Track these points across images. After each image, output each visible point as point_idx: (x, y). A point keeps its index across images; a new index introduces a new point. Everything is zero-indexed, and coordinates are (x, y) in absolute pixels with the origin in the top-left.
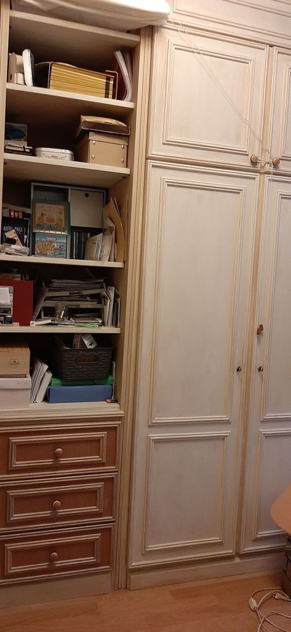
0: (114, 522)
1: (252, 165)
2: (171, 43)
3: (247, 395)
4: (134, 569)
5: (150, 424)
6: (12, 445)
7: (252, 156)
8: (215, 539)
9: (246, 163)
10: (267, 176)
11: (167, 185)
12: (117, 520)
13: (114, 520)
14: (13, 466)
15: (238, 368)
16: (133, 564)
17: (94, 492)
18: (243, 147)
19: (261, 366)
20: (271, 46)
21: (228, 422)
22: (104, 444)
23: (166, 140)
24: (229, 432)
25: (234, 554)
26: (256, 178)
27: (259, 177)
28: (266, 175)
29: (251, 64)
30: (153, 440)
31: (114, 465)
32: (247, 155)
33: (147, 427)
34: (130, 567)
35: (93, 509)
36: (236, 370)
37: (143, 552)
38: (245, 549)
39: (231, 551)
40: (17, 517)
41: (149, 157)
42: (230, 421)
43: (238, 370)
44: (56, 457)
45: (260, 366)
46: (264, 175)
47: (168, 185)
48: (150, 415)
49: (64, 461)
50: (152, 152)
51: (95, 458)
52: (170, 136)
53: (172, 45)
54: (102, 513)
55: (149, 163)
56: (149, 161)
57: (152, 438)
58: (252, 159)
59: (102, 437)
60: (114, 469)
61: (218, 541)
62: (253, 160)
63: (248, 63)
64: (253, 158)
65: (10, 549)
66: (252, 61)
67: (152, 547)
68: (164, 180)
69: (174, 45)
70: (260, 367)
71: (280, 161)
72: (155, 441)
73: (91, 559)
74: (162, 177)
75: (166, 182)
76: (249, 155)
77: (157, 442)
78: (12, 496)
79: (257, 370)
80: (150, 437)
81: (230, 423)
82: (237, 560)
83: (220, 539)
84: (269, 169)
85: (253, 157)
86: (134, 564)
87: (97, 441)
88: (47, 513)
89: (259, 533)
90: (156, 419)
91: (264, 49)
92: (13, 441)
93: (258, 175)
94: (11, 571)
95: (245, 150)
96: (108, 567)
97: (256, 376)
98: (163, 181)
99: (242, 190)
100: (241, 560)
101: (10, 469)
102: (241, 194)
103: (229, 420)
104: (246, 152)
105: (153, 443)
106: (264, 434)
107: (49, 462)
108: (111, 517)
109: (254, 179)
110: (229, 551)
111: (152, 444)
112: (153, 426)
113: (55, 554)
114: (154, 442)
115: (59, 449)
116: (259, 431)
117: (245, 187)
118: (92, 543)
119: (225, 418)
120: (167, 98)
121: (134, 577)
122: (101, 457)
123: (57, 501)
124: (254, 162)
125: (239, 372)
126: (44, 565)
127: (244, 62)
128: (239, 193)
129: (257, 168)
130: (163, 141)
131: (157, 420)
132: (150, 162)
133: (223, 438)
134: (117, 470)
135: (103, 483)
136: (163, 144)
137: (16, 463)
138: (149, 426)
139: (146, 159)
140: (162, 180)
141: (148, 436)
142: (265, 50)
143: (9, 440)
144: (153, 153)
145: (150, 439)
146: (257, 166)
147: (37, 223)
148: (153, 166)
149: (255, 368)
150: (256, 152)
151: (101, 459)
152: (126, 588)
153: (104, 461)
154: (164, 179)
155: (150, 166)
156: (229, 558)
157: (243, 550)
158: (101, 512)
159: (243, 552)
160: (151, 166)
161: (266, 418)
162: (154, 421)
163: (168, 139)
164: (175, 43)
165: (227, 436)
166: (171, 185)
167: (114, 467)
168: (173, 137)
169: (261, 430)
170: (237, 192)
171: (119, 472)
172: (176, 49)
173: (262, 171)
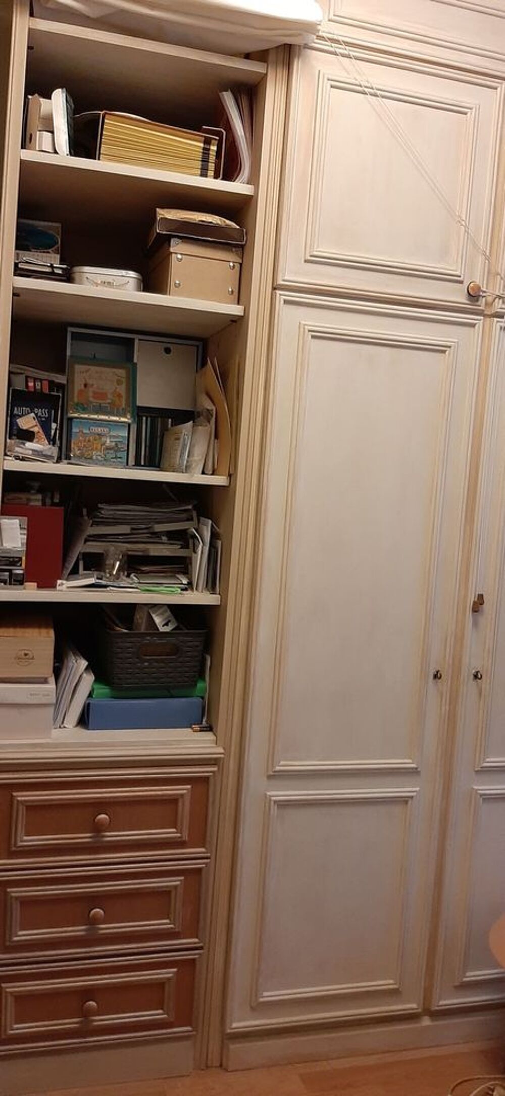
0: (201, 948)
1: (469, 300)
2: (324, 76)
3: (451, 721)
4: (234, 1033)
5: (271, 773)
6: (18, 804)
7: (470, 283)
8: (387, 983)
9: (458, 296)
10: (498, 322)
11: (310, 337)
12: (207, 945)
13: (201, 945)
14: (21, 844)
15: (435, 673)
16: (234, 1025)
17: (165, 894)
18: (454, 269)
19: (479, 669)
21: (414, 772)
22: (185, 808)
23: (312, 254)
24: (418, 789)
25: (420, 1010)
26: (477, 326)
27: (482, 322)
28: (496, 319)
29: (471, 115)
30: (275, 802)
31: (204, 847)
32: (461, 282)
33: (265, 779)
34: (229, 1031)
35: (163, 924)
36: (432, 677)
37: (254, 1004)
38: (441, 1003)
39: (414, 1006)
40: (23, 935)
41: (279, 285)
42: (419, 770)
43: (435, 676)
44: (98, 829)
45: (476, 670)
46: (492, 319)
47: (313, 337)
48: (271, 758)
49: (111, 836)
50: (284, 275)
51: (169, 833)
52: (318, 247)
53: (326, 80)
54: (179, 933)
55: (278, 295)
56: (278, 292)
57: (273, 799)
58: (470, 290)
59: (182, 795)
60: (204, 853)
61: (391, 987)
62: (471, 292)
63: (466, 114)
64: (473, 288)
65: (11, 993)
66: (474, 110)
67: (269, 995)
68: (306, 327)
69: (329, 80)
70: (477, 672)
72: (279, 803)
73: (157, 1014)
74: (303, 322)
75: (309, 331)
76: (465, 282)
77: (284, 805)
78: (17, 898)
79: (472, 677)
80: (270, 796)
81: (419, 773)
82: (426, 1022)
83: (395, 984)
84: (501, 308)
85: (472, 285)
86: (237, 1025)
87: (173, 801)
88: (78, 930)
89: (468, 974)
90: (282, 763)
91: (496, 88)
92: (19, 799)
93: (480, 320)
94: (12, 1032)
95: (458, 273)
96: (189, 1028)
97: (469, 688)
98: (304, 329)
99: (450, 347)
100: (433, 1020)
101: (14, 849)
102: (447, 353)
103: (416, 769)
104: (460, 277)
105: (276, 807)
106: (481, 795)
107: (84, 837)
108: (196, 940)
109: (473, 325)
110: (412, 1006)
111: (274, 810)
112: (276, 776)
113: (92, 1003)
114: (278, 805)
115: (103, 816)
116: (473, 789)
117: (456, 340)
118: (160, 985)
119: (409, 763)
120: (313, 176)
121: (234, 1047)
122: (179, 831)
123: (98, 910)
124: (474, 296)
125: (437, 680)
126: (70, 1023)
127: (460, 111)
128: (444, 352)
129: (480, 306)
130: (305, 257)
131: (284, 765)
132: (280, 295)
133: (404, 801)
134: (209, 854)
135: (182, 878)
136: (306, 261)
137: (26, 838)
138: (270, 777)
139: (274, 289)
140: (302, 326)
141: (266, 794)
142: (499, 89)
143: (12, 796)
144: (286, 278)
145: (270, 800)
146: (479, 303)
147: (76, 400)
148: (286, 302)
149: (467, 673)
150: (478, 278)
151: (179, 835)
152: (221, 1065)
153: (186, 838)
154: (305, 325)
155: (280, 301)
156: (411, 1017)
157: (436, 1005)
158: (177, 930)
159: (437, 1008)
160: (282, 302)
161: (486, 764)
162: (278, 768)
163: (315, 253)
164: (330, 77)
165: (412, 797)
166: (318, 336)
167: (203, 850)
168: (325, 250)
169: (476, 787)
170: (440, 350)
171: (213, 858)
172: (332, 87)
173: (488, 311)
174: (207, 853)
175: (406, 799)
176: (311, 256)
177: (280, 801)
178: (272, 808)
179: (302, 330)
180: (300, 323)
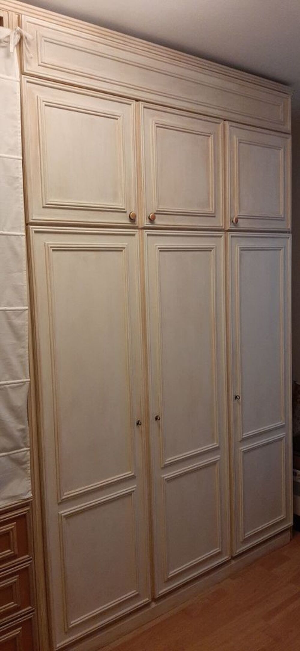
0: (33, 611)
1: (131, 221)
2: (40, 100)
4: (59, 650)
5: (60, 501)
7: (130, 213)
8: (133, 593)
9: (124, 220)
10: (146, 232)
11: (52, 250)
12: (36, 608)
13: (33, 609)
15: (138, 422)
16: (58, 646)
17: (9, 588)
18: (121, 205)
19: (158, 415)
20: (137, 100)
21: (133, 478)
22: (14, 536)
24: (135, 486)
25: (150, 601)
26: (136, 235)
27: (138, 233)
28: (145, 230)
29: (120, 120)
30: (64, 516)
31: (27, 554)
32: (125, 212)
33: (57, 505)
34: (55, 650)
35: (11, 605)
36: (136, 424)
37: (66, 630)
38: (160, 593)
39: (147, 599)
41: (30, 222)
43: (138, 424)
45: (156, 415)
46: (143, 230)
47: (53, 250)
48: (59, 492)
50: (33, 217)
51: (7, 553)
52: (49, 199)
53: (42, 102)
54: (20, 607)
55: (30, 229)
56: (30, 226)
57: (63, 515)
59: (11, 529)
60: (28, 557)
61: (135, 594)
62: (131, 217)
63: (117, 119)
64: (132, 215)
66: (121, 117)
67: (74, 622)
68: (49, 245)
69: (43, 101)
70: (157, 417)
71: (156, 215)
74: (47, 243)
75: (51, 247)
76: (127, 212)
77: (69, 516)
79: (155, 419)
80: (61, 514)
81: (135, 477)
82: (154, 605)
83: (136, 592)
84: (146, 224)
85: (131, 214)
86: (60, 644)
89: (170, 573)
90: (65, 494)
93: (136, 232)
95: (123, 207)
97: (154, 426)
99: (124, 248)
100: (157, 604)
102: (124, 251)
103: (134, 475)
104: (124, 209)
105: (65, 519)
106: (166, 479)
108: (30, 607)
109: (134, 235)
110: (146, 600)
111: (64, 521)
112: (63, 502)
117: (126, 244)
118: (13, 640)
119: (129, 473)
120: (42, 157)
122: (13, 550)
124: (132, 219)
125: (139, 425)
127: (114, 117)
128: (122, 251)
129: (136, 224)
130: (43, 205)
132: (32, 228)
133: (130, 494)
134: (31, 557)
135: (18, 576)
136: (44, 207)
138: (59, 504)
139: (27, 225)
140: (46, 245)
141: (59, 514)
142: (132, 105)
144: (34, 218)
145: (62, 516)
146: (135, 223)
148: (36, 232)
149: (152, 418)
150: (133, 209)
151: (13, 552)
153: (17, 553)
154: (48, 244)
155: (32, 233)
156: (147, 605)
157: (158, 595)
158: (18, 606)
159: (158, 596)
160: (33, 232)
161: (166, 463)
162: (64, 497)
163: (49, 202)
165: (134, 491)
166: (56, 249)
167: (27, 556)
168: (53, 200)
169: (162, 476)
170: (119, 250)
171: (33, 559)
172: (46, 105)
173: (140, 227)
174: (30, 557)
175: (130, 493)
176: (47, 204)
177: (67, 515)
178: (63, 520)
179: (47, 248)
180: (45, 243)
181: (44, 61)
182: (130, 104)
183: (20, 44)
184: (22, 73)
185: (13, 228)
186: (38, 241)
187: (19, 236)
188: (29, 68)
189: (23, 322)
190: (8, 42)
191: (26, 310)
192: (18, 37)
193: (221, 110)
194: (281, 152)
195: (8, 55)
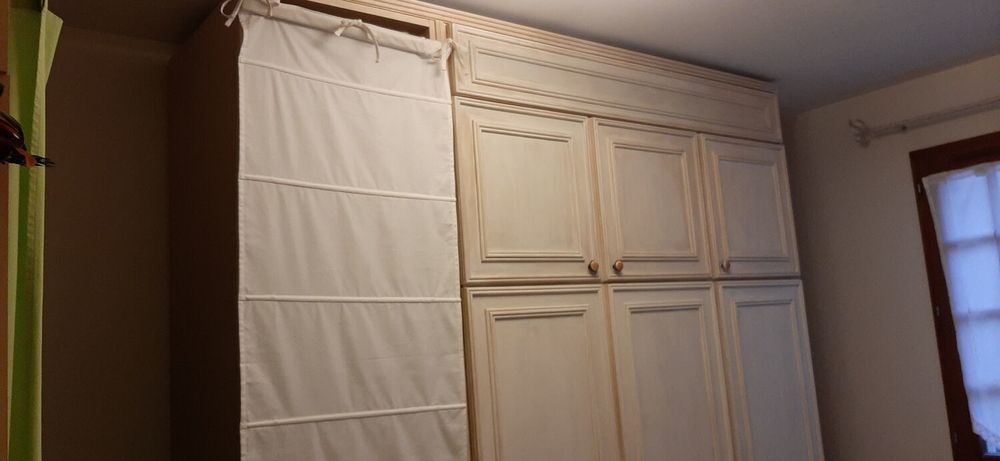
1: (591, 274)
2: (477, 125)
7: (590, 262)
9: (584, 272)
10: (611, 287)
11: (494, 320)
18: (577, 252)
20: (590, 116)
26: (599, 292)
27: (601, 288)
28: (610, 285)
32: (583, 261)
41: (467, 282)
46: (607, 284)
47: (496, 320)
50: (470, 275)
52: (489, 250)
53: (478, 127)
55: (467, 291)
56: (467, 288)
58: (590, 266)
62: (592, 267)
63: (567, 142)
64: (592, 265)
66: (572, 140)
68: (491, 313)
69: (480, 126)
71: (625, 264)
74: (488, 310)
75: (494, 315)
76: (586, 261)
84: (611, 276)
85: (592, 263)
93: (599, 287)
95: (581, 255)
98: (489, 314)
99: (584, 311)
102: (584, 315)
104: (582, 257)
109: (596, 292)
117: (587, 305)
120: (480, 197)
124: (592, 270)
127: (562, 139)
128: (581, 315)
129: (598, 277)
130: (482, 258)
132: (469, 290)
136: (483, 262)
140: (487, 312)
142: (584, 122)
144: (472, 277)
146: (597, 275)
148: (474, 296)
150: (592, 257)
155: (470, 296)
163: (489, 255)
164: (480, 124)
166: (500, 318)
168: (494, 251)
170: (579, 314)
172: (483, 131)
173: (603, 280)
176: (487, 257)
179: (488, 316)
180: (485, 312)
181: (479, 77)
182: (581, 122)
183: (450, 60)
184: (454, 93)
185: (446, 293)
186: (478, 307)
187: (453, 302)
188: (462, 87)
189: (459, 426)
190: (439, 57)
191: (463, 408)
192: (449, 50)
193: (691, 120)
194: (774, 168)
195: (438, 73)
